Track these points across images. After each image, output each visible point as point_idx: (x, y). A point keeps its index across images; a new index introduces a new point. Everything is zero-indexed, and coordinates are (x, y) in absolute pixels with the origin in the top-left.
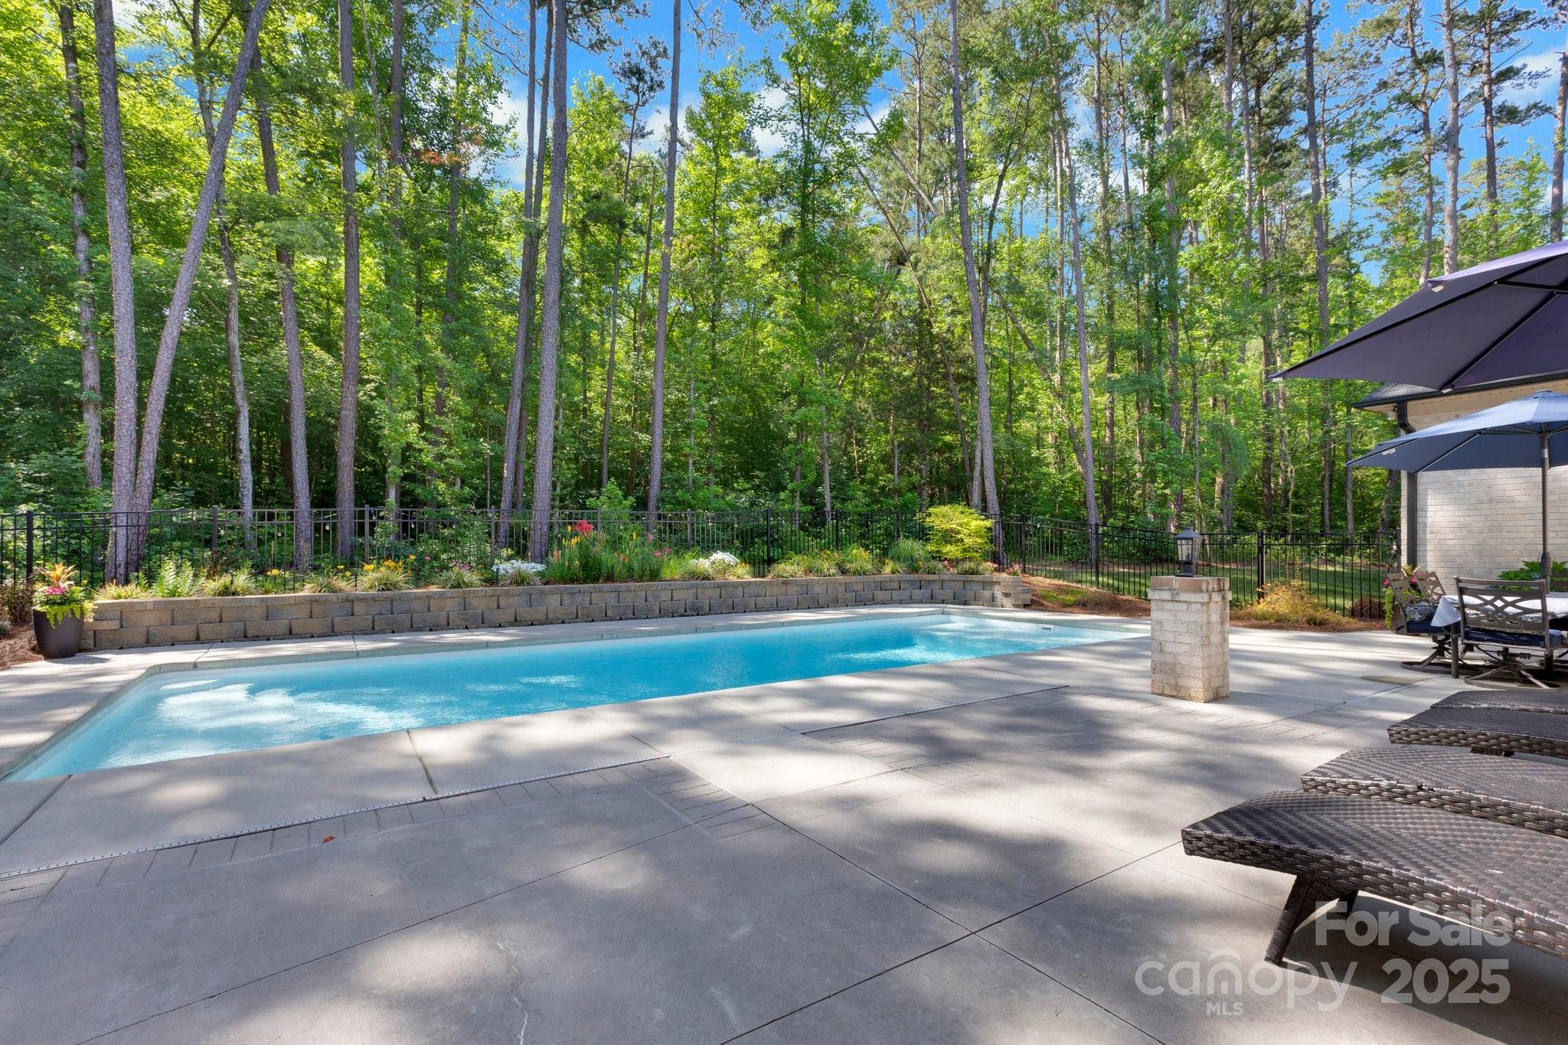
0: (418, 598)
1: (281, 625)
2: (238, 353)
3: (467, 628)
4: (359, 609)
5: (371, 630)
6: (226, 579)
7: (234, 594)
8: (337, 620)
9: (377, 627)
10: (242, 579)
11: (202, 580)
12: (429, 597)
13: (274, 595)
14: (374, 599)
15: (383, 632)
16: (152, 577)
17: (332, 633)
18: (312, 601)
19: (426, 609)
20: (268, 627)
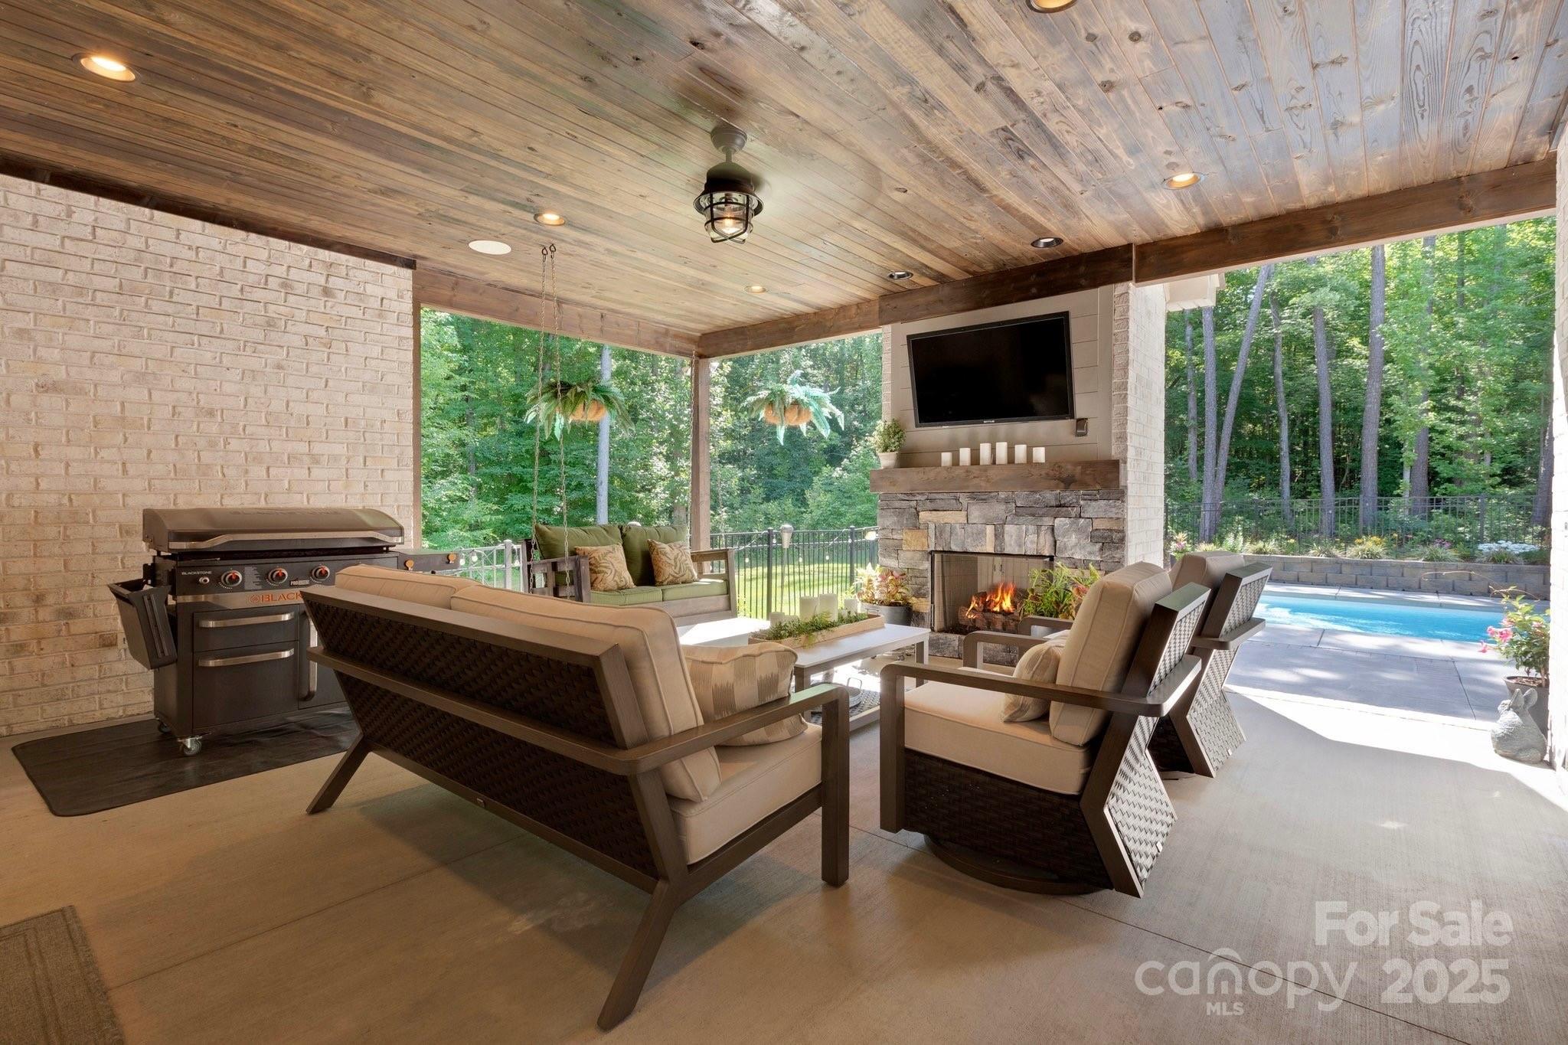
0: (1392, 566)
1: (1292, 574)
2: (1280, 379)
3: (1437, 592)
4: (1346, 569)
5: (1354, 585)
6: (1261, 544)
7: (1265, 553)
8: (1329, 575)
9: (1359, 583)
10: (1271, 545)
11: (1248, 544)
12: (1402, 566)
13: (1291, 556)
14: (1357, 564)
15: (1364, 587)
16: (1222, 540)
17: (1326, 584)
18: (1313, 561)
19: (1400, 575)
20: (1284, 575)
